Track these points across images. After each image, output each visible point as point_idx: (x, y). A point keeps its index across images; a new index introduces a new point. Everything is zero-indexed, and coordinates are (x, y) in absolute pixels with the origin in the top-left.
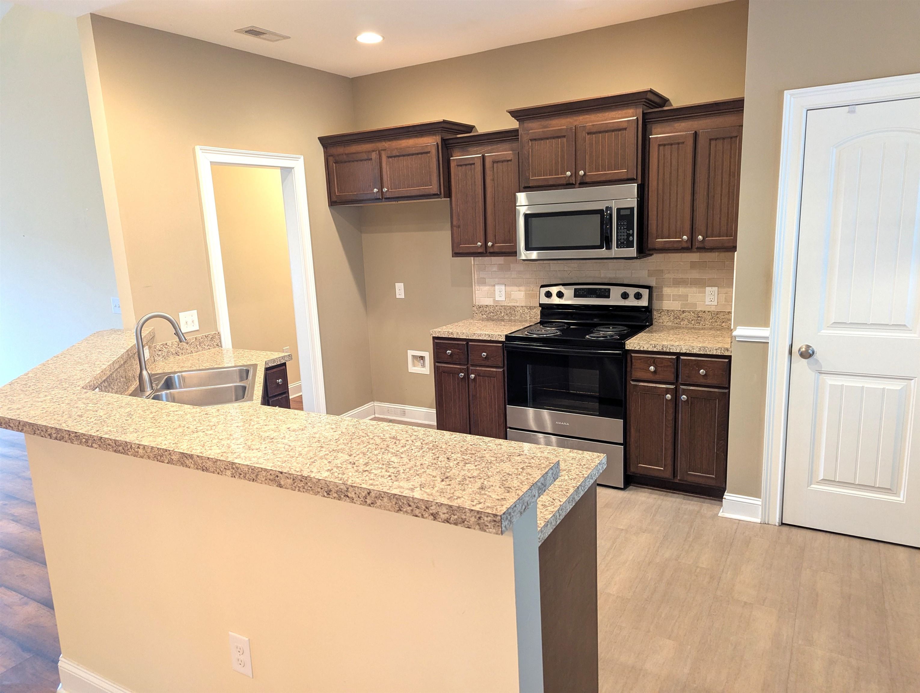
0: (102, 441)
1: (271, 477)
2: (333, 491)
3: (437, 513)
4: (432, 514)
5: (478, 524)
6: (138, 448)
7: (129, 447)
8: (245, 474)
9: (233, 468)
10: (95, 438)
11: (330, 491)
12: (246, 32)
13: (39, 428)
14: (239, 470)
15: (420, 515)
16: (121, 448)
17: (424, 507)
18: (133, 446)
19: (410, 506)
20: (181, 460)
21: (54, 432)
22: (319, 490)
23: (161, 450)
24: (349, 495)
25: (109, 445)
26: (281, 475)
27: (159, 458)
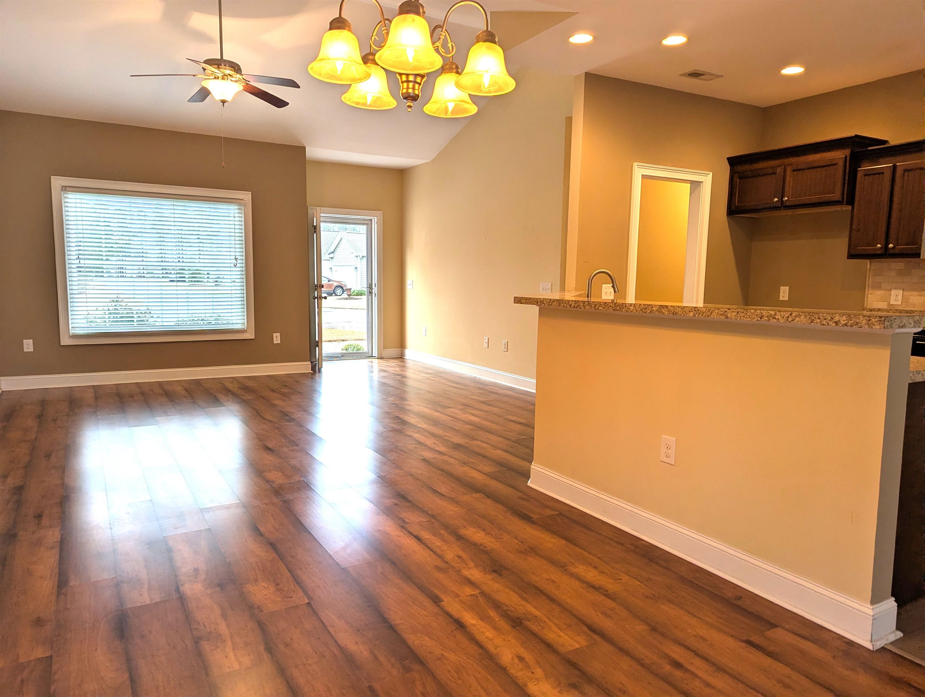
0: (606, 304)
1: (722, 313)
2: (765, 316)
3: (839, 321)
4: (835, 322)
5: (868, 324)
6: (631, 306)
7: (624, 306)
8: (703, 313)
9: (695, 311)
10: (602, 303)
11: (763, 316)
12: (689, 75)
13: (564, 302)
14: (699, 311)
15: (826, 324)
16: (618, 308)
17: (830, 318)
18: (627, 305)
19: (820, 319)
20: (659, 310)
21: (574, 303)
22: (755, 316)
23: (646, 305)
24: (776, 317)
25: (611, 306)
26: (729, 311)
27: (644, 310)
